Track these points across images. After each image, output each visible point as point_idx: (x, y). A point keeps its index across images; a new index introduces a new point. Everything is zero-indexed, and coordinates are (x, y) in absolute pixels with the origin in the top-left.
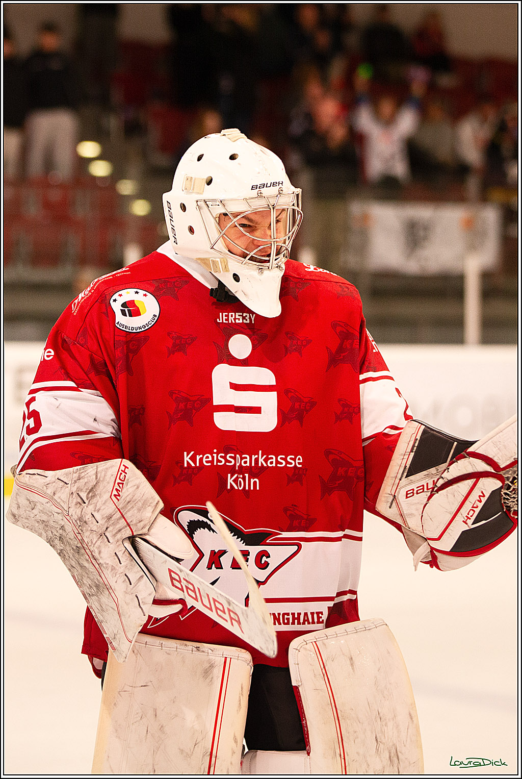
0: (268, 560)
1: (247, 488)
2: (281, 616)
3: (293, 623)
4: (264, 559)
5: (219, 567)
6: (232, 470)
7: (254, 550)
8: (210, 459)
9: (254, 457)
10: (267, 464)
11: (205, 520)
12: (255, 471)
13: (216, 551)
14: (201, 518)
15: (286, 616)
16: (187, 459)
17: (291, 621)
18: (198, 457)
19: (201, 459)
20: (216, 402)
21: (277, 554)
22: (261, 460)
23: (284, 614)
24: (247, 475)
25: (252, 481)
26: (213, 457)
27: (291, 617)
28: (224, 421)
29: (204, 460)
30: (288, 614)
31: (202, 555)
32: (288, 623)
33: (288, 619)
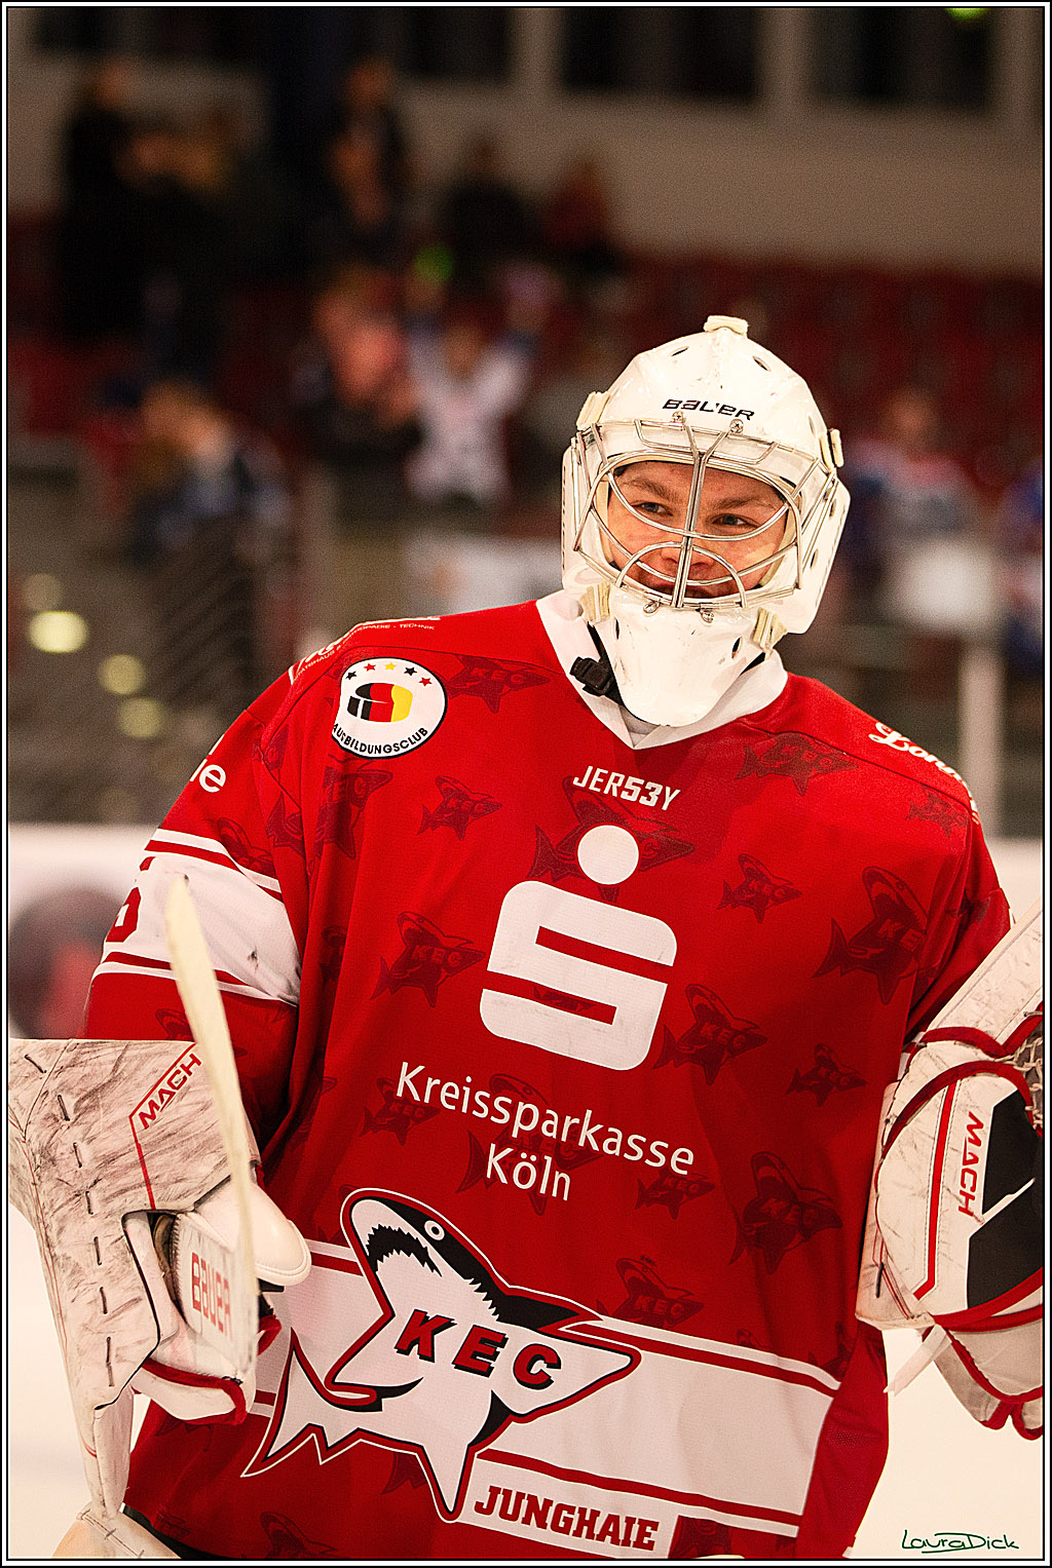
0: (549, 1371)
1: (543, 1191)
2: (552, 1510)
3: (578, 1533)
4: (539, 1366)
5: (428, 1355)
6: (502, 1136)
7: (521, 1338)
8: (456, 1096)
9: (568, 1121)
10: (600, 1146)
11: (416, 1234)
12: (569, 1155)
13: (431, 1316)
14: (408, 1229)
15: (565, 1513)
16: (405, 1078)
17: (574, 1527)
18: (431, 1083)
19: (436, 1090)
20: (494, 965)
21: (578, 1363)
22: (587, 1134)
23: (561, 1508)
24: (549, 1159)
25: (558, 1176)
26: (462, 1093)
27: (576, 1517)
28: (502, 1015)
29: (444, 1094)
30: (571, 1510)
31: (389, 1314)
32: (565, 1530)
33: (568, 1521)
